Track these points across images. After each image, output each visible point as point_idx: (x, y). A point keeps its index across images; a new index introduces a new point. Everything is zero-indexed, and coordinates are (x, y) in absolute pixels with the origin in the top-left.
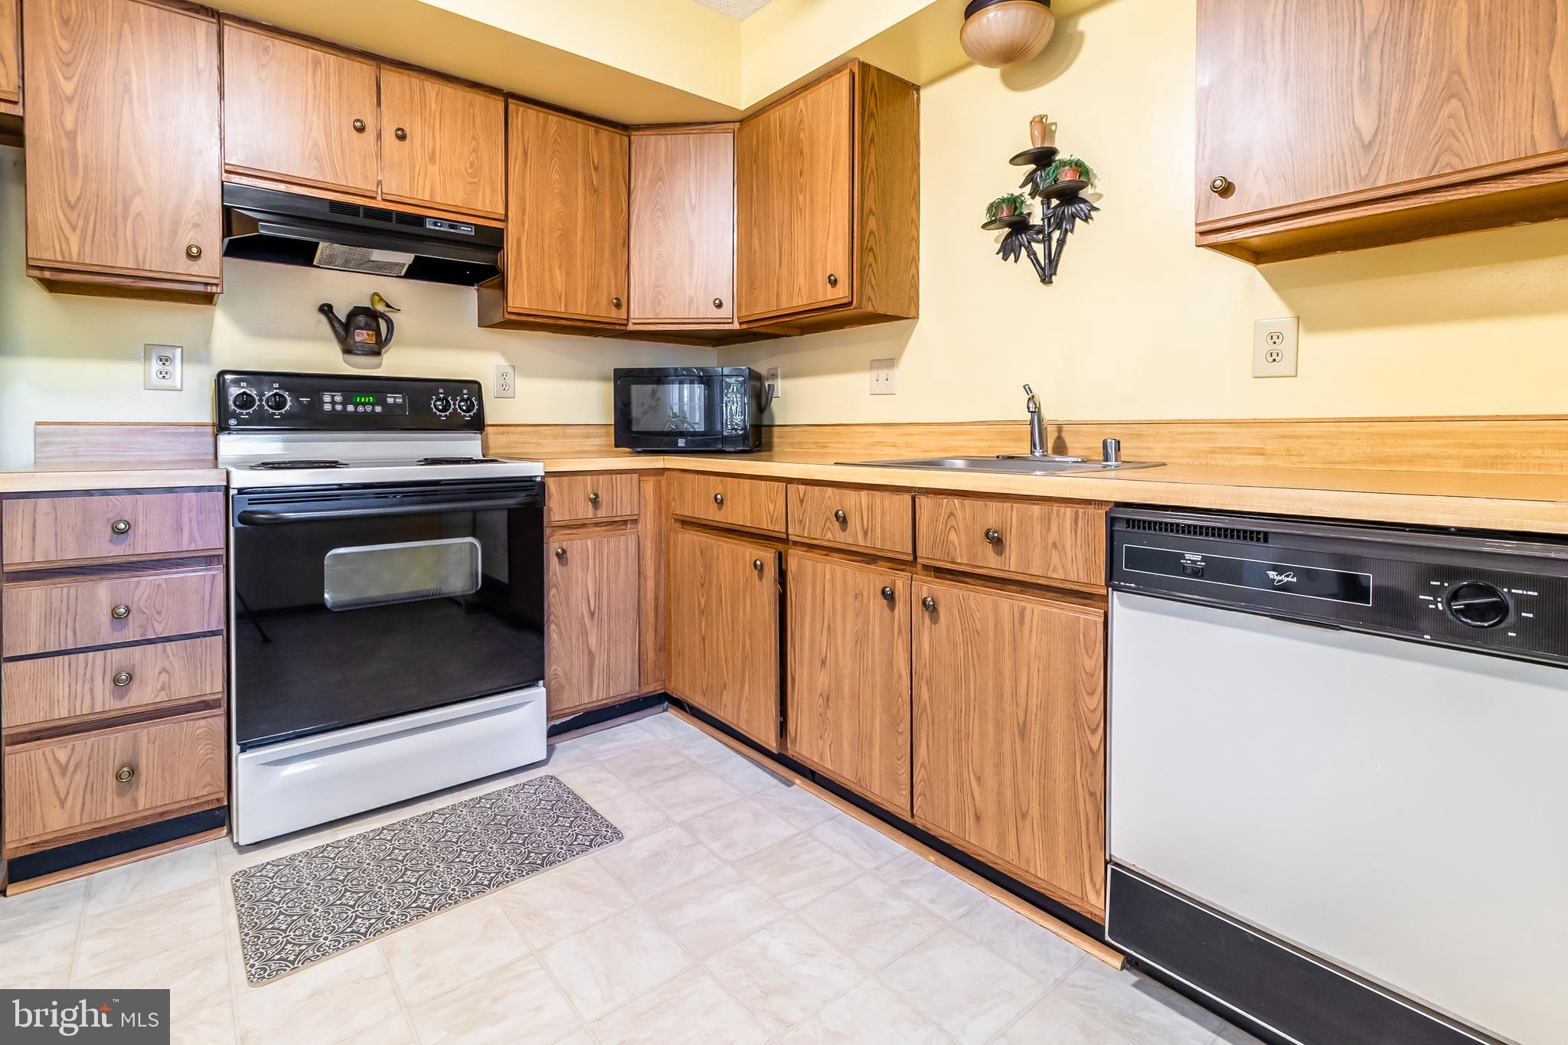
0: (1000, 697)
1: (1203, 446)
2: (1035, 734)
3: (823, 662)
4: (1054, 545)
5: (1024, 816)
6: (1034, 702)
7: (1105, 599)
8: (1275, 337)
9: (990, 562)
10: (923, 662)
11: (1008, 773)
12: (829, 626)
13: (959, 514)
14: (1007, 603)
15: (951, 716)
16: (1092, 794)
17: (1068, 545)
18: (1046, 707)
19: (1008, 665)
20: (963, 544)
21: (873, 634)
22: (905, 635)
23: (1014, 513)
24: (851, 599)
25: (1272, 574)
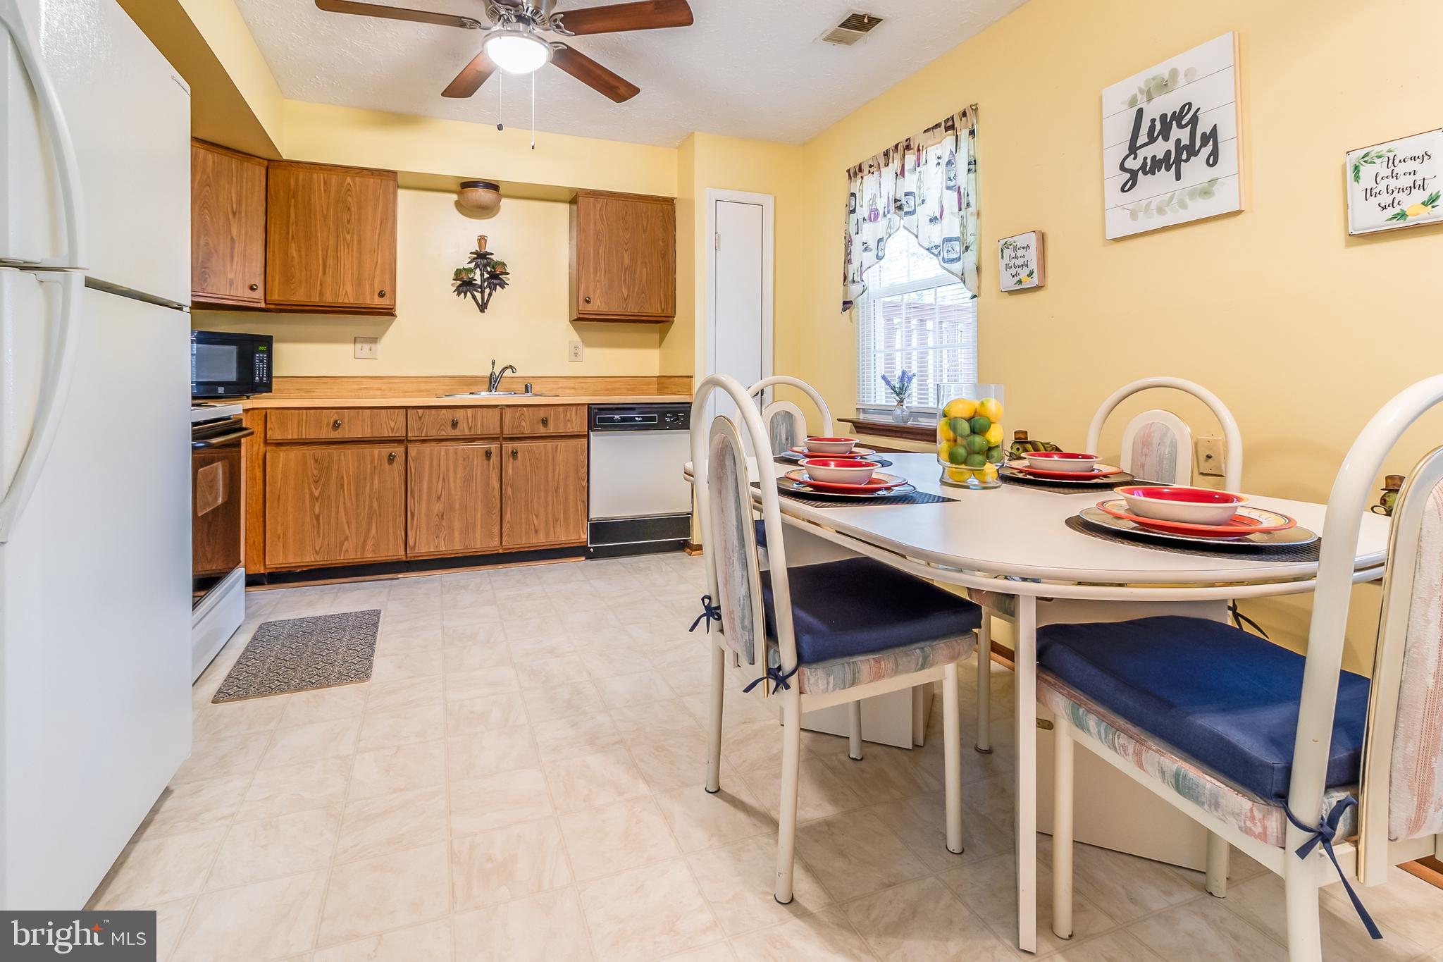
0: (547, 481)
1: (555, 386)
2: (562, 490)
3: (439, 498)
4: (569, 420)
5: (557, 521)
6: (561, 477)
7: (588, 436)
8: (576, 348)
9: (542, 431)
10: (508, 478)
11: (550, 507)
12: (444, 479)
13: (526, 414)
14: (549, 444)
15: (523, 495)
16: (583, 501)
17: (574, 420)
18: (566, 478)
19: (551, 467)
20: (528, 425)
21: (476, 474)
22: (498, 470)
23: (552, 411)
24: (460, 461)
25: (636, 418)
